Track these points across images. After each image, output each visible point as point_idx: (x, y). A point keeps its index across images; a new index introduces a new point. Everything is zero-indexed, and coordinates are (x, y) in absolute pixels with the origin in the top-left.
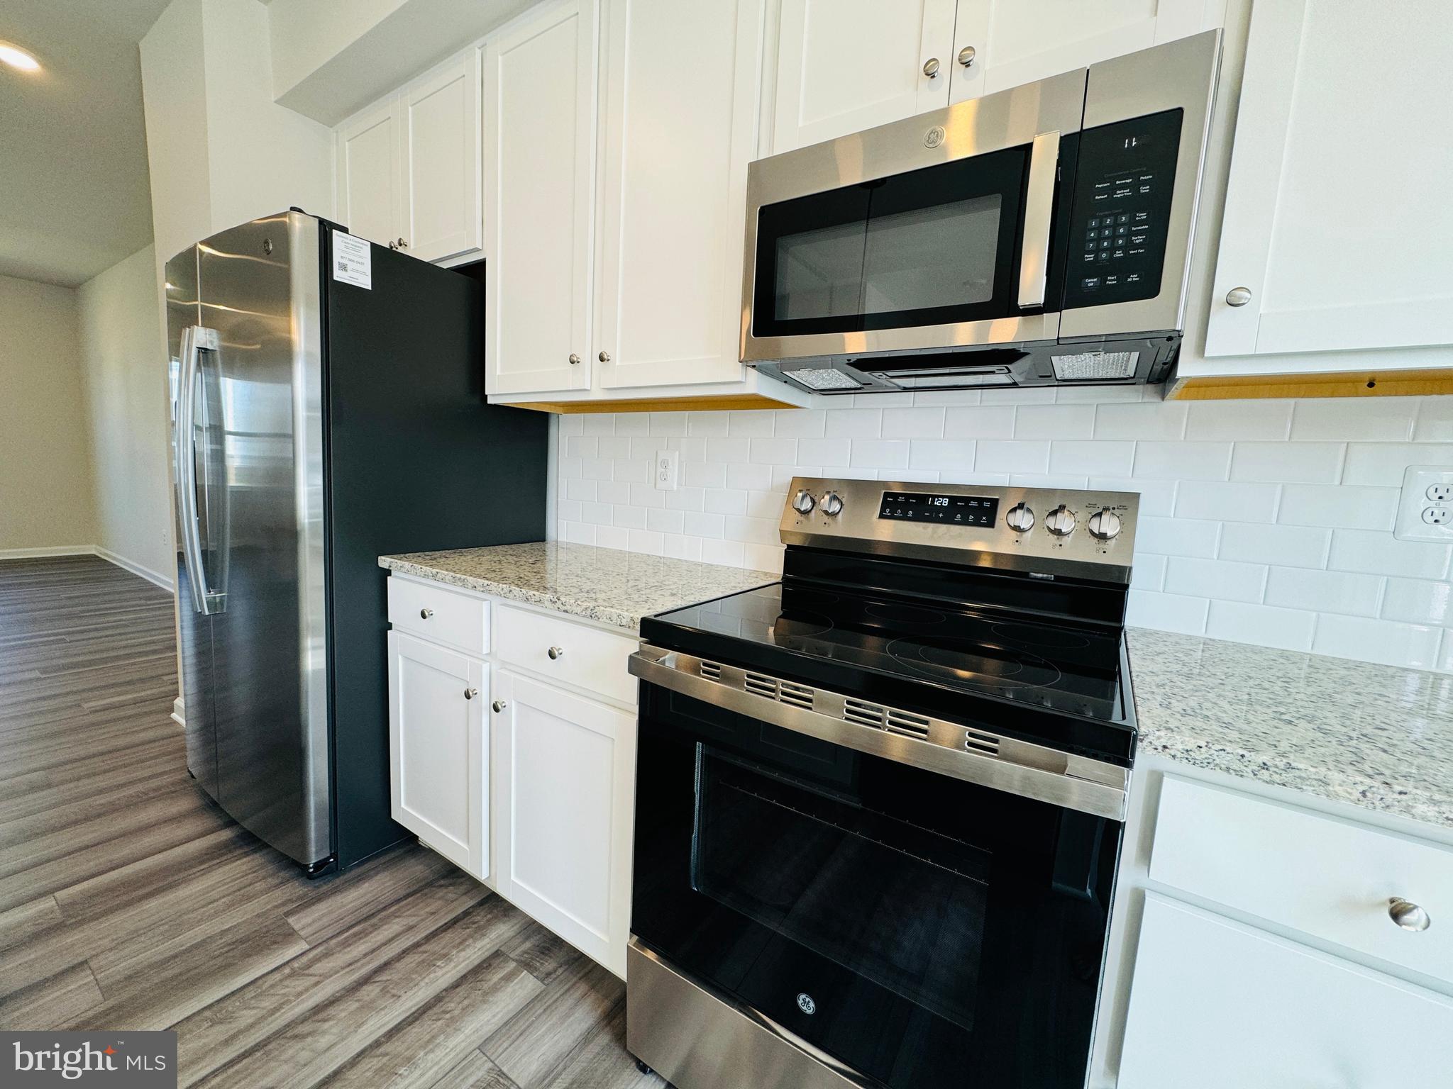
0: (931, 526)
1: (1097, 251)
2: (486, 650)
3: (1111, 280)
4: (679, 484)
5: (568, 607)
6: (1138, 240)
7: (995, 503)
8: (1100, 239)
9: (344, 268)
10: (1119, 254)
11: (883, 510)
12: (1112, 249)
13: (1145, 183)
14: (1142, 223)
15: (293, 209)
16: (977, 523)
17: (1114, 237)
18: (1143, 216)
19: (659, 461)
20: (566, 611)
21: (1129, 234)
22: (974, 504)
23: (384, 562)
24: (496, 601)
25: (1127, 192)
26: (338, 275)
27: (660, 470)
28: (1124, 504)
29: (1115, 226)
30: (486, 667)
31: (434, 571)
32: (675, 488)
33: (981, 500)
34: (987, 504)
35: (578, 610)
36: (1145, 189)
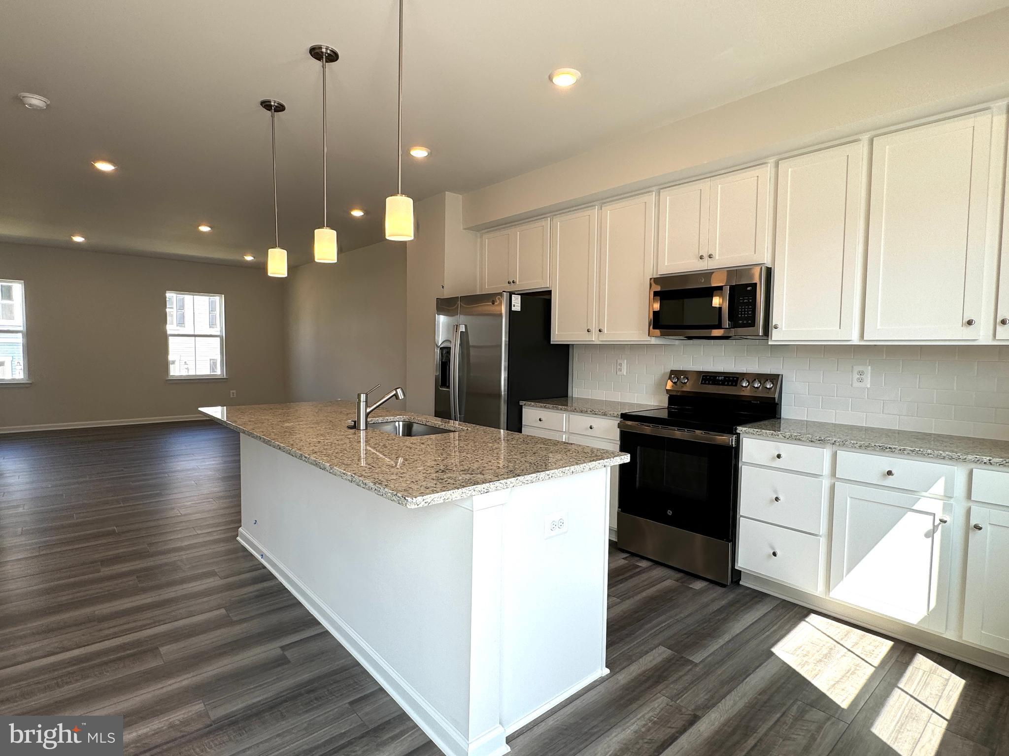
0: (717, 386)
1: (742, 314)
2: (564, 431)
3: (745, 322)
4: (626, 373)
5: (596, 413)
6: (750, 312)
7: (738, 378)
8: (741, 312)
9: (514, 306)
10: (746, 316)
11: (702, 381)
12: (745, 314)
13: (751, 299)
14: (750, 309)
15: (503, 291)
16: (732, 385)
17: (745, 311)
18: (750, 307)
19: (618, 364)
20: (596, 414)
21: (748, 311)
22: (731, 379)
23: (522, 403)
24: (568, 413)
25: (747, 301)
26: (513, 309)
27: (618, 367)
28: (775, 378)
29: (745, 309)
30: (564, 436)
31: (545, 405)
32: (625, 374)
33: (733, 377)
34: (735, 379)
35: (600, 413)
36: (751, 301)
